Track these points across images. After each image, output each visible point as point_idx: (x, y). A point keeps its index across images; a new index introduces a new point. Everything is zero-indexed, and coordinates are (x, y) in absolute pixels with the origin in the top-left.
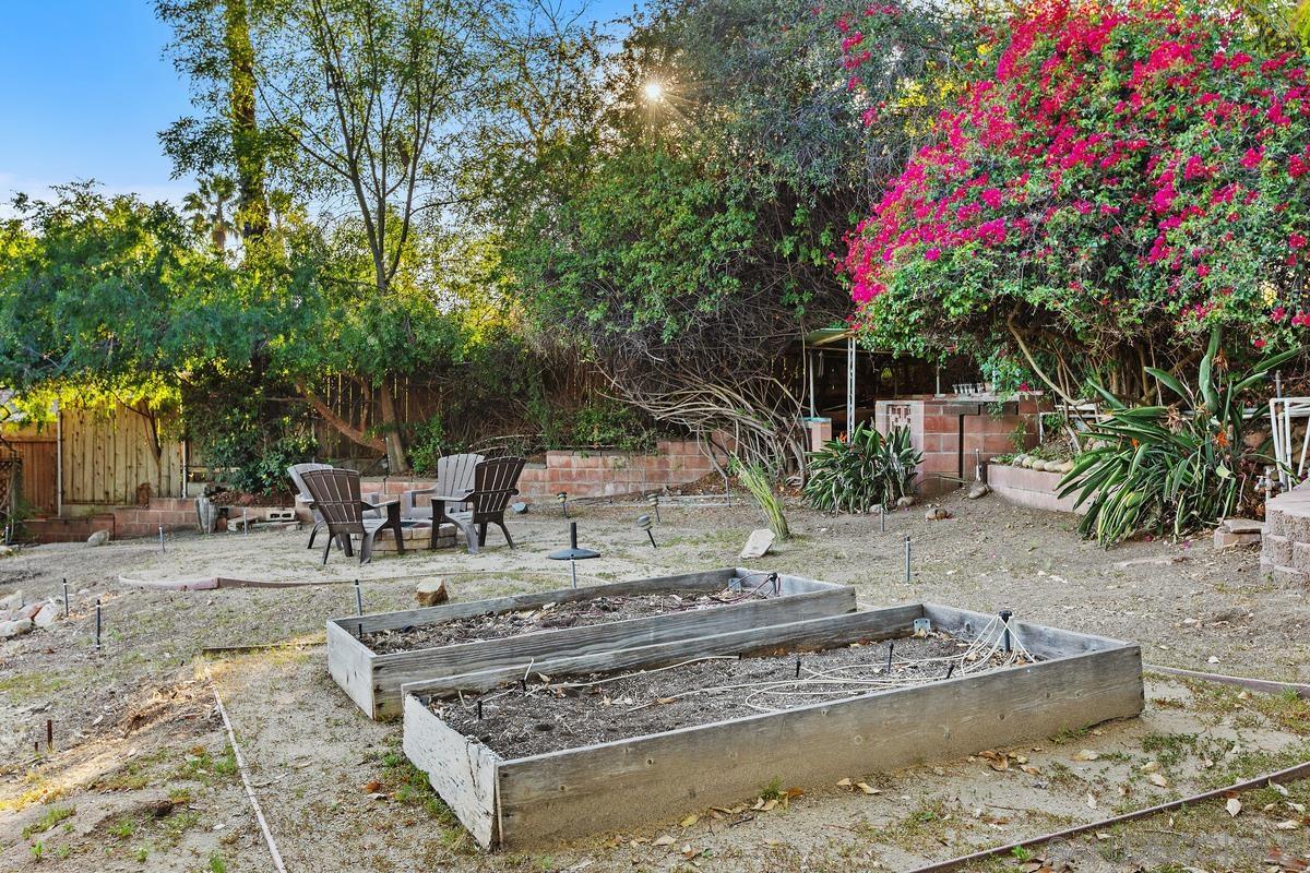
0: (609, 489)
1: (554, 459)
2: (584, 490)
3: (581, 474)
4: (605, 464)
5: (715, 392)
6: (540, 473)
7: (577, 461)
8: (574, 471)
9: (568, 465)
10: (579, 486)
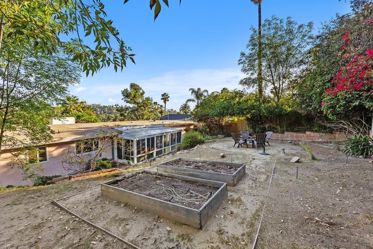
0: (320, 140)
1: (307, 133)
2: (314, 139)
3: (313, 136)
4: (319, 135)
5: (343, 121)
6: (304, 135)
7: (312, 134)
8: (312, 135)
9: (311, 134)
10: (313, 138)
